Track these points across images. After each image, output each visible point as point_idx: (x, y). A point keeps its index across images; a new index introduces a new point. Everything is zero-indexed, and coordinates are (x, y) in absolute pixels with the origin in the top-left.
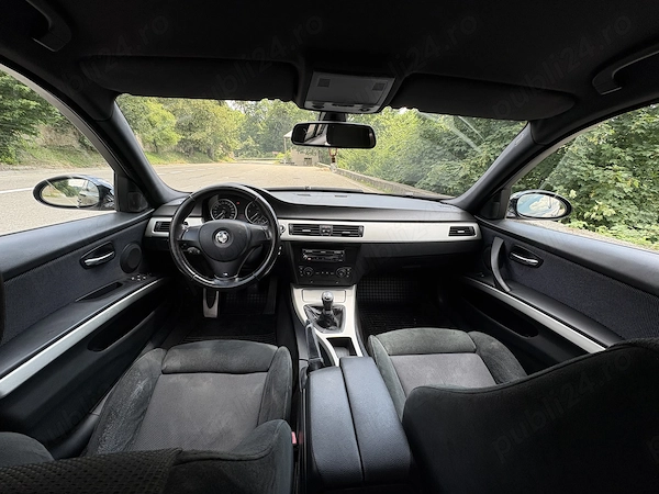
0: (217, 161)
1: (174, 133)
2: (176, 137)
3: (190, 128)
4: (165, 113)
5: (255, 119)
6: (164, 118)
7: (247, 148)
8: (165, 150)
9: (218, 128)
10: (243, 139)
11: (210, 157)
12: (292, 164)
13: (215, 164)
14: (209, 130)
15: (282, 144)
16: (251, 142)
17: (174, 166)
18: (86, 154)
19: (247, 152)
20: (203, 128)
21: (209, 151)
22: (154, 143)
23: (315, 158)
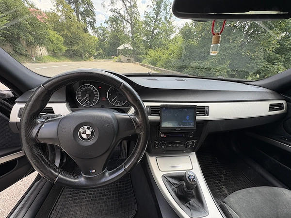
0: (85, 60)
1: (63, 46)
2: (64, 48)
3: (71, 44)
4: (58, 36)
5: (103, 40)
6: (58, 39)
7: (100, 54)
8: (59, 54)
9: (85, 44)
10: (97, 50)
11: (82, 59)
12: (122, 62)
13: (84, 62)
14: (81, 45)
15: (116, 52)
16: (101, 51)
17: (64, 63)
18: (18, 56)
19: (100, 56)
20: (78, 44)
21: (81, 55)
22: (54, 51)
23: (132, 59)
